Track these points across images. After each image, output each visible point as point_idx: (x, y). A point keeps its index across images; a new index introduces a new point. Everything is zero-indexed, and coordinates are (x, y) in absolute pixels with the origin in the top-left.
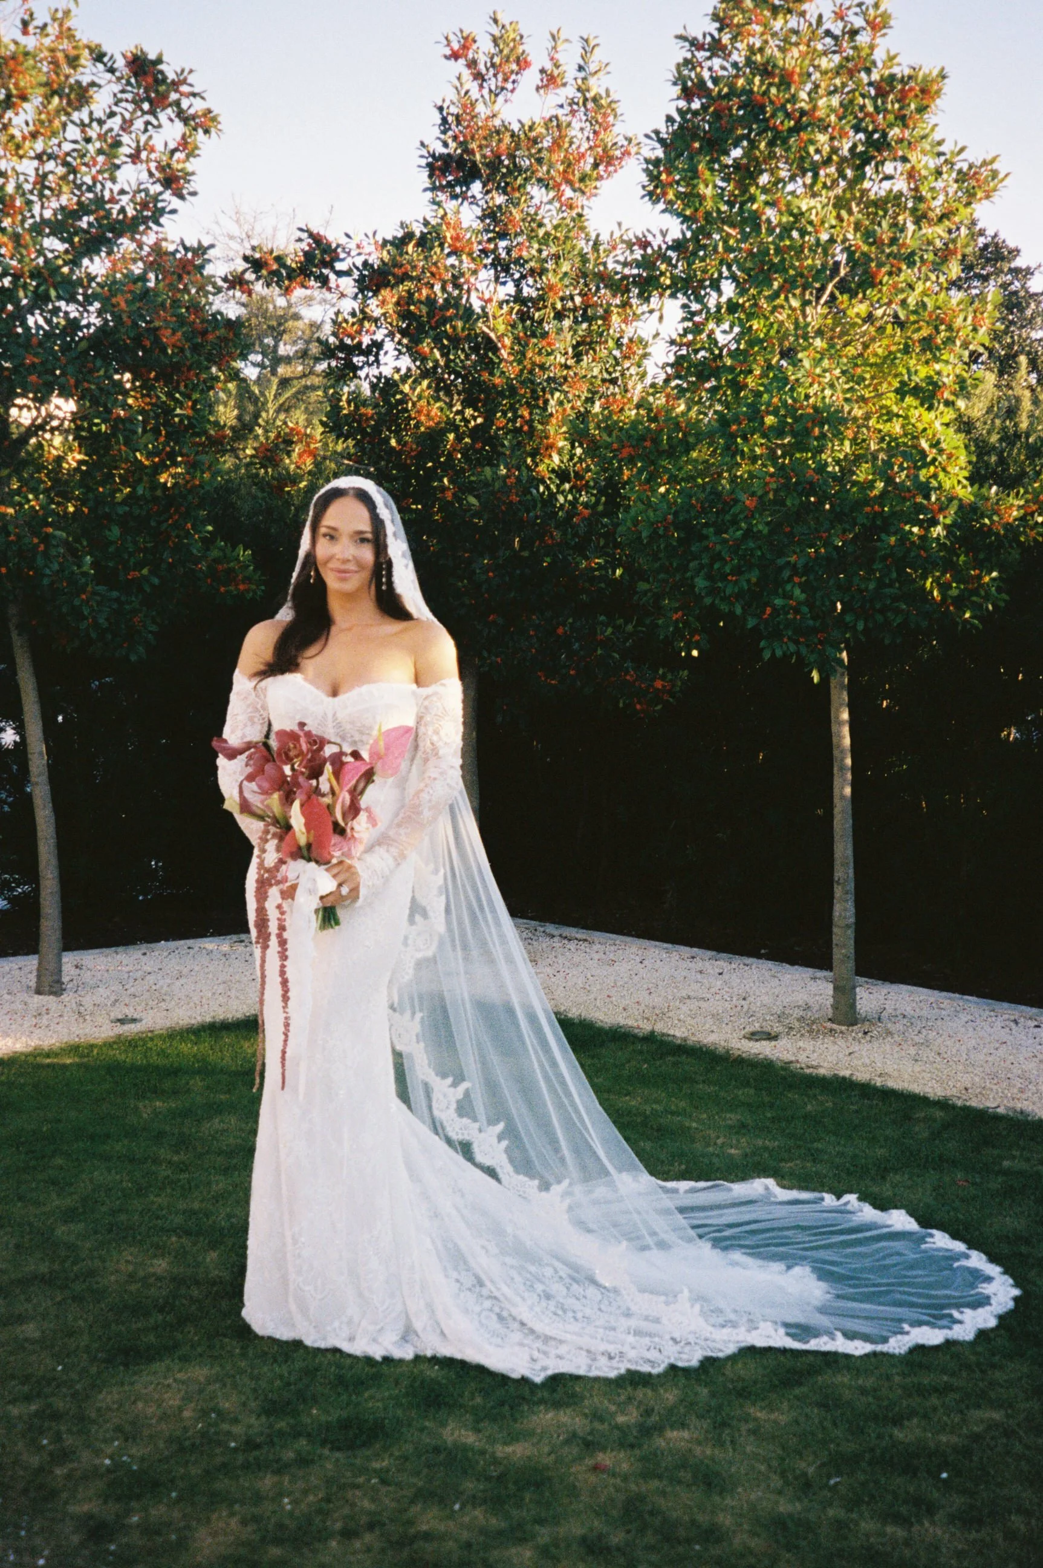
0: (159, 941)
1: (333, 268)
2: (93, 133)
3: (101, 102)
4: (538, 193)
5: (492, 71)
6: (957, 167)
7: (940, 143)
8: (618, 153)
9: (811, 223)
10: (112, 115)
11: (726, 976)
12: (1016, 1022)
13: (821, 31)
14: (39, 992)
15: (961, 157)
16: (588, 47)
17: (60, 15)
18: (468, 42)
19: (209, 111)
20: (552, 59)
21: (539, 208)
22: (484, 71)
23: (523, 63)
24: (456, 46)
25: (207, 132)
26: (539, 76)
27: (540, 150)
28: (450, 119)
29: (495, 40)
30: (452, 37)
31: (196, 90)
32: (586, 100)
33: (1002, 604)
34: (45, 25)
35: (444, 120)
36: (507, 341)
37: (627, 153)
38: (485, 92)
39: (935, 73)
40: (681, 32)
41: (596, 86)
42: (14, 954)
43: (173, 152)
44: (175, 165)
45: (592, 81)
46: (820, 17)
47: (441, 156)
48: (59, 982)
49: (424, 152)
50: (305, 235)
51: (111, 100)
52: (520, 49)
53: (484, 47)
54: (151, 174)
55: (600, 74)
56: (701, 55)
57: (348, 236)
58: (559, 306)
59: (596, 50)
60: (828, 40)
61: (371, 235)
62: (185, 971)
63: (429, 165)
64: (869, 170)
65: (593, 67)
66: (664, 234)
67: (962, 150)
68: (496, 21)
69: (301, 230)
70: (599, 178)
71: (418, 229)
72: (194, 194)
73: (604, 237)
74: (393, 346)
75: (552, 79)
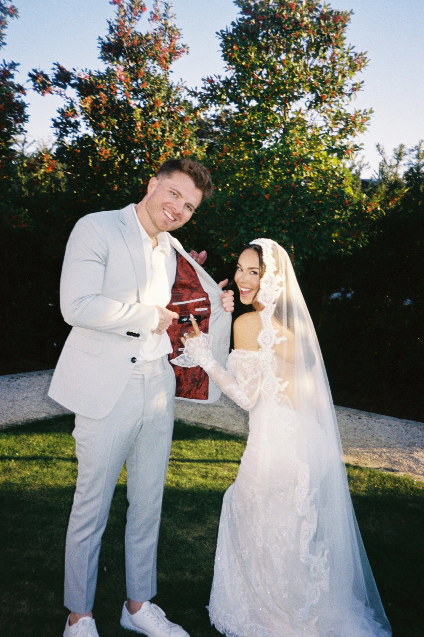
1: (69, 83)
4: (149, 61)
5: (131, 10)
6: (350, 55)
8: (179, 51)
9: (297, 72)
15: (352, 50)
16: (167, 7)
19: (13, 7)
20: (155, 9)
21: (150, 69)
22: (127, 9)
23: (143, 8)
25: (11, 16)
26: (150, 15)
27: (150, 45)
28: (114, 27)
32: (166, 28)
35: (111, 28)
36: (140, 123)
37: (183, 51)
38: (128, 18)
39: (349, 12)
41: (170, 23)
45: (168, 21)
47: (108, 44)
49: (100, 41)
50: (56, 67)
52: (142, 3)
53: (126, 2)
55: (172, 18)
57: (74, 70)
58: (160, 111)
59: (171, 8)
61: (84, 70)
63: (102, 47)
65: (169, 15)
67: (354, 47)
69: (55, 64)
70: (172, 60)
73: (175, 84)
74: (85, 124)
75: (155, 16)
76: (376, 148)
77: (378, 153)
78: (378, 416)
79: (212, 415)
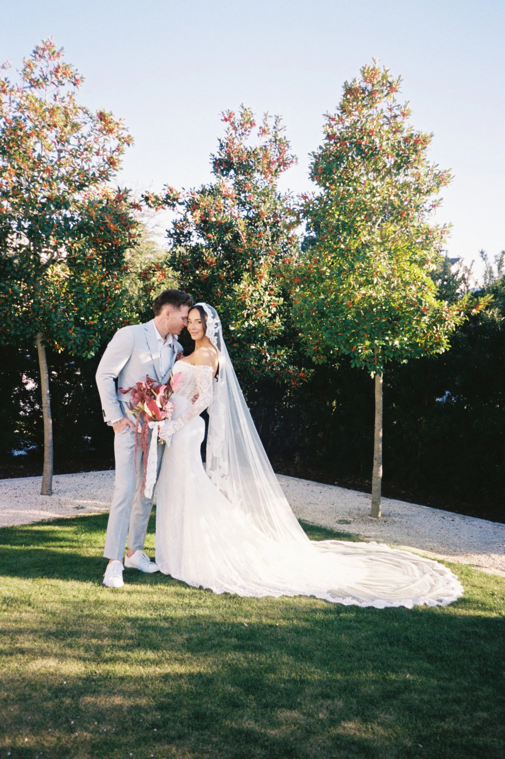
0: (89, 471)
1: (177, 202)
2: (82, 142)
3: (85, 130)
4: (256, 175)
5: (240, 127)
6: (434, 172)
7: (428, 162)
8: (288, 161)
9: (377, 192)
10: (89, 135)
11: (323, 493)
12: (443, 518)
13: (382, 115)
14: (42, 494)
15: (436, 168)
16: (278, 119)
17: (70, 94)
18: (231, 115)
19: (130, 136)
20: (264, 123)
21: (257, 182)
22: (237, 126)
23: (252, 124)
24: (227, 116)
25: (129, 145)
26: (259, 130)
27: (258, 159)
28: (224, 144)
29: (242, 115)
30: (225, 113)
31: (125, 127)
32: (276, 140)
33: (448, 349)
34: (64, 98)
35: (221, 145)
36: (245, 234)
37: (292, 162)
38: (237, 135)
39: (429, 134)
40: (325, 113)
41: (280, 135)
42: (30, 476)
43: (114, 152)
44: (115, 157)
45: (279, 133)
46: (382, 110)
47: (219, 159)
48: (51, 490)
49: (212, 157)
50: (166, 188)
51: (90, 129)
52: (252, 119)
53: (237, 118)
54: (104, 160)
55: (282, 130)
56: (333, 123)
57: (183, 189)
58: (265, 221)
59: (281, 121)
60: (385, 119)
61: (192, 189)
62: (102, 485)
63: (214, 162)
64: (401, 171)
65: (279, 127)
66: (313, 194)
67: (437, 165)
68: (243, 107)
69: (165, 185)
70: (281, 171)
71: (208, 188)
72: (121, 169)
73: (283, 195)
74: (196, 234)
75: (264, 131)
76: (480, 254)
77: (482, 259)
78: (471, 518)
79: (304, 510)
